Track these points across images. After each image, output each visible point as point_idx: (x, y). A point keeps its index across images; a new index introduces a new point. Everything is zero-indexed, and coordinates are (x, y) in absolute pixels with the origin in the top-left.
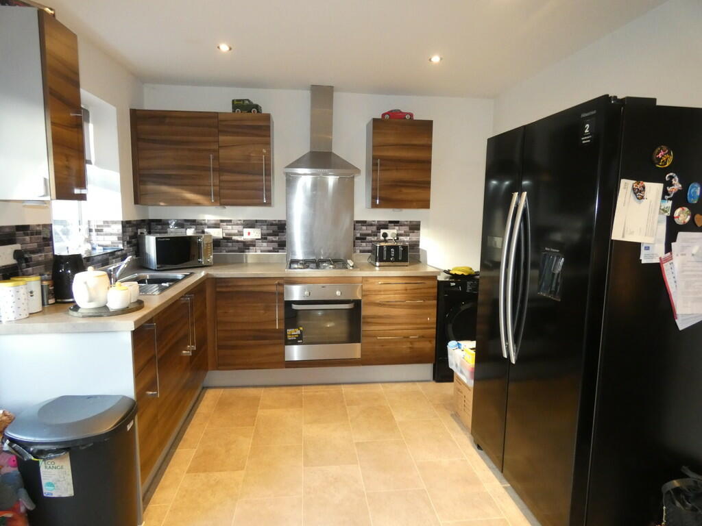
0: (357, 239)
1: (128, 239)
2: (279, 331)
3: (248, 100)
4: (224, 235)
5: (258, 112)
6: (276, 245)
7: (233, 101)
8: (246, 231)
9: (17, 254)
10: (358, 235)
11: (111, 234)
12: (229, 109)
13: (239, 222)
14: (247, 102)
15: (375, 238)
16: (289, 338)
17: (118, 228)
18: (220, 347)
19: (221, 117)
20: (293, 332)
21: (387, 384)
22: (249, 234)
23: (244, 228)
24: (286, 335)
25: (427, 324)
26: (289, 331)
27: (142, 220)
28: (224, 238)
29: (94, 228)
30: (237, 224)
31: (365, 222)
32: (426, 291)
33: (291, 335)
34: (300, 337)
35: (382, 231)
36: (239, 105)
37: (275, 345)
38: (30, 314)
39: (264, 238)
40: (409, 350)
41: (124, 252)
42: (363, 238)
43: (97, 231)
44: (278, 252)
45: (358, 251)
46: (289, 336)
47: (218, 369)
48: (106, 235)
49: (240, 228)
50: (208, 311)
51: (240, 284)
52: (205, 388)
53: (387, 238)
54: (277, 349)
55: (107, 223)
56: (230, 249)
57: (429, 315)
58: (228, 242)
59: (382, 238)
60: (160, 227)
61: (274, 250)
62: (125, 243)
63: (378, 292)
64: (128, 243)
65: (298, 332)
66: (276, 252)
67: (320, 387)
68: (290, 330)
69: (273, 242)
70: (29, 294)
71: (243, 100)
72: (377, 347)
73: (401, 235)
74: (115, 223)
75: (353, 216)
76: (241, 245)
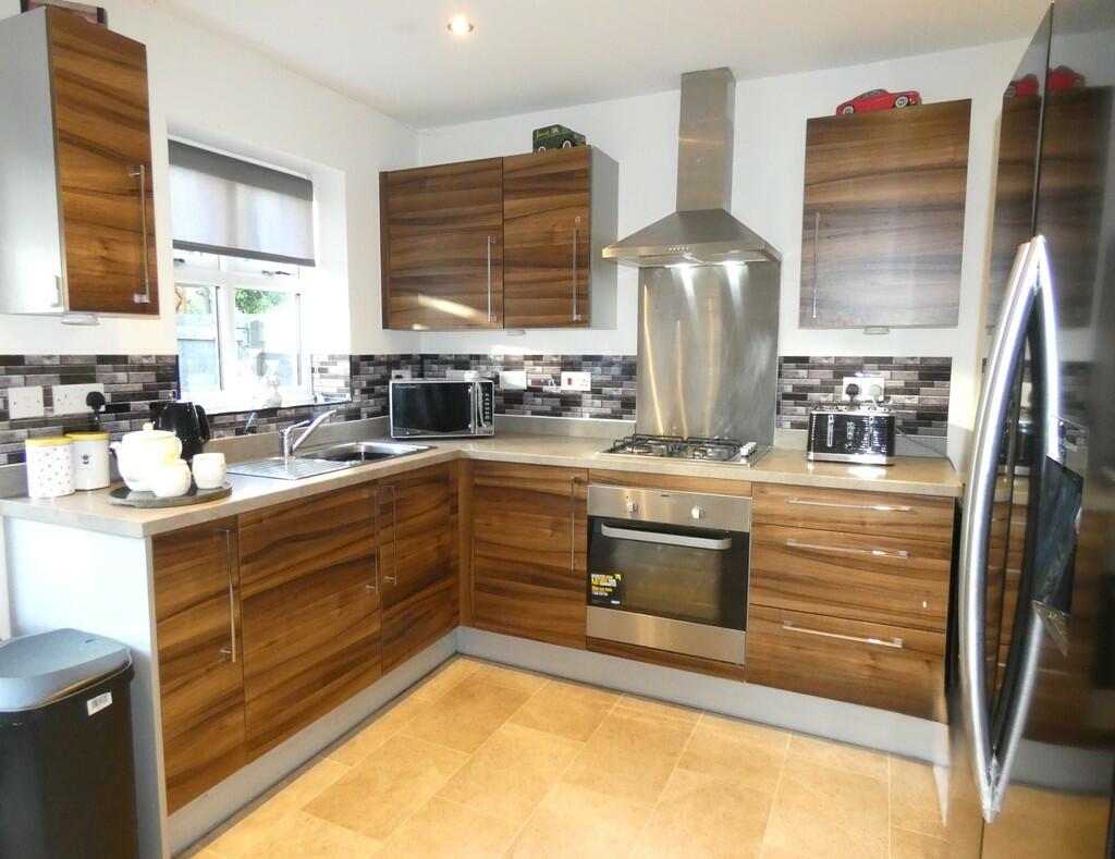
0: (786, 396)
1: (364, 384)
2: (575, 574)
3: (558, 126)
4: (530, 384)
5: (574, 145)
6: (617, 405)
7: (535, 132)
8: (565, 375)
9: (94, 400)
10: (789, 389)
11: (336, 377)
12: (527, 148)
13: (554, 359)
14: (556, 130)
15: (830, 397)
16: (596, 591)
17: (344, 368)
18: (478, 587)
19: (508, 165)
20: (603, 582)
21: (804, 740)
22: (570, 381)
23: (563, 370)
24: (589, 584)
25: (919, 616)
26: (596, 578)
27: (402, 356)
28: (529, 389)
29: (316, 366)
30: (552, 364)
31: (804, 360)
32: (913, 531)
33: (599, 586)
34: (617, 592)
35: (847, 381)
36: (544, 138)
37: (569, 599)
38: (77, 490)
39: (596, 391)
40: (866, 672)
41: (353, 406)
42: (799, 396)
43: (321, 370)
44: (621, 418)
45: (788, 425)
46: (594, 588)
47: (473, 626)
48: (331, 377)
49: (556, 369)
50: (461, 516)
51: (513, 474)
52: (457, 654)
53: (859, 398)
54: (575, 610)
55: (333, 359)
56: (539, 408)
57: (928, 594)
58: (535, 396)
59: (846, 398)
60: (435, 367)
61: (615, 415)
62: (357, 392)
63: (789, 521)
64: (363, 391)
65: (613, 583)
66: (616, 418)
67: (653, 706)
68: (597, 576)
69: (611, 398)
70: (83, 460)
71: (550, 128)
72: (785, 648)
73: (897, 391)
74: (342, 358)
75: (775, 347)
76: (557, 402)
